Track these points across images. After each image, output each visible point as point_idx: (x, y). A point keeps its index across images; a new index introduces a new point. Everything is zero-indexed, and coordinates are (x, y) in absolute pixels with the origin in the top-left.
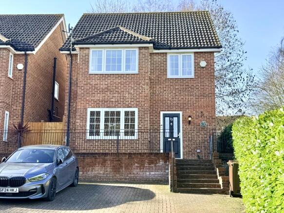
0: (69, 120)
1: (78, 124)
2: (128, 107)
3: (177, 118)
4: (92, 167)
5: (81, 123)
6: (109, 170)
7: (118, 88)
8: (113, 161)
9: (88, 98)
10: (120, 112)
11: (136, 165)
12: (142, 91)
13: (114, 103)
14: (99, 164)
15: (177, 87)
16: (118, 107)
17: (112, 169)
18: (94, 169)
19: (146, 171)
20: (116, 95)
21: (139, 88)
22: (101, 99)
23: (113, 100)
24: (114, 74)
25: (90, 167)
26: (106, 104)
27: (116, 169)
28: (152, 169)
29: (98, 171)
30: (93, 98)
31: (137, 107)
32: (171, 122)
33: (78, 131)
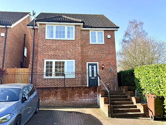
0: (32, 67)
1: (38, 69)
2: (69, 59)
3: (95, 66)
4: (48, 97)
5: (41, 69)
6: (59, 98)
7: (63, 48)
8: (62, 92)
9: (45, 54)
10: (64, 62)
11: (77, 94)
12: (77, 50)
13: (61, 57)
14: (52, 95)
15: (95, 49)
16: (63, 59)
17: (61, 98)
18: (49, 98)
19: (83, 99)
20: (62, 52)
21: (75, 48)
22: (53, 54)
23: (60, 55)
24: (60, 40)
25: (46, 97)
26: (56, 57)
27: (64, 98)
28: (87, 97)
29: (52, 99)
30: (48, 54)
31: (74, 59)
32: (92, 68)
33: (39, 74)
